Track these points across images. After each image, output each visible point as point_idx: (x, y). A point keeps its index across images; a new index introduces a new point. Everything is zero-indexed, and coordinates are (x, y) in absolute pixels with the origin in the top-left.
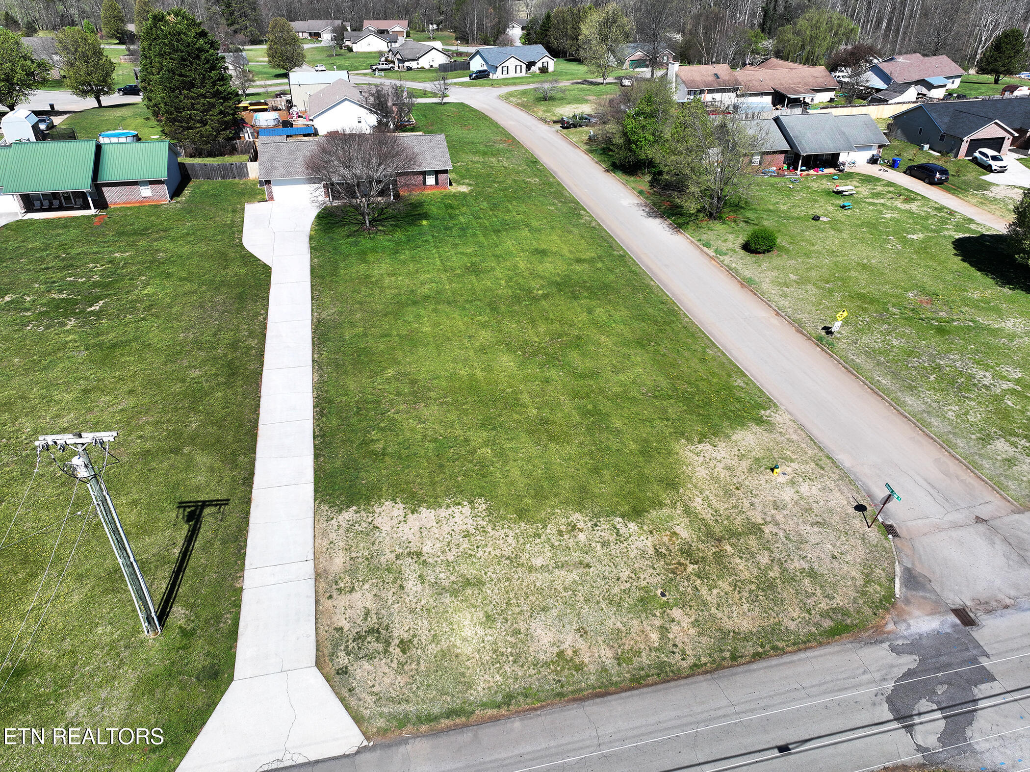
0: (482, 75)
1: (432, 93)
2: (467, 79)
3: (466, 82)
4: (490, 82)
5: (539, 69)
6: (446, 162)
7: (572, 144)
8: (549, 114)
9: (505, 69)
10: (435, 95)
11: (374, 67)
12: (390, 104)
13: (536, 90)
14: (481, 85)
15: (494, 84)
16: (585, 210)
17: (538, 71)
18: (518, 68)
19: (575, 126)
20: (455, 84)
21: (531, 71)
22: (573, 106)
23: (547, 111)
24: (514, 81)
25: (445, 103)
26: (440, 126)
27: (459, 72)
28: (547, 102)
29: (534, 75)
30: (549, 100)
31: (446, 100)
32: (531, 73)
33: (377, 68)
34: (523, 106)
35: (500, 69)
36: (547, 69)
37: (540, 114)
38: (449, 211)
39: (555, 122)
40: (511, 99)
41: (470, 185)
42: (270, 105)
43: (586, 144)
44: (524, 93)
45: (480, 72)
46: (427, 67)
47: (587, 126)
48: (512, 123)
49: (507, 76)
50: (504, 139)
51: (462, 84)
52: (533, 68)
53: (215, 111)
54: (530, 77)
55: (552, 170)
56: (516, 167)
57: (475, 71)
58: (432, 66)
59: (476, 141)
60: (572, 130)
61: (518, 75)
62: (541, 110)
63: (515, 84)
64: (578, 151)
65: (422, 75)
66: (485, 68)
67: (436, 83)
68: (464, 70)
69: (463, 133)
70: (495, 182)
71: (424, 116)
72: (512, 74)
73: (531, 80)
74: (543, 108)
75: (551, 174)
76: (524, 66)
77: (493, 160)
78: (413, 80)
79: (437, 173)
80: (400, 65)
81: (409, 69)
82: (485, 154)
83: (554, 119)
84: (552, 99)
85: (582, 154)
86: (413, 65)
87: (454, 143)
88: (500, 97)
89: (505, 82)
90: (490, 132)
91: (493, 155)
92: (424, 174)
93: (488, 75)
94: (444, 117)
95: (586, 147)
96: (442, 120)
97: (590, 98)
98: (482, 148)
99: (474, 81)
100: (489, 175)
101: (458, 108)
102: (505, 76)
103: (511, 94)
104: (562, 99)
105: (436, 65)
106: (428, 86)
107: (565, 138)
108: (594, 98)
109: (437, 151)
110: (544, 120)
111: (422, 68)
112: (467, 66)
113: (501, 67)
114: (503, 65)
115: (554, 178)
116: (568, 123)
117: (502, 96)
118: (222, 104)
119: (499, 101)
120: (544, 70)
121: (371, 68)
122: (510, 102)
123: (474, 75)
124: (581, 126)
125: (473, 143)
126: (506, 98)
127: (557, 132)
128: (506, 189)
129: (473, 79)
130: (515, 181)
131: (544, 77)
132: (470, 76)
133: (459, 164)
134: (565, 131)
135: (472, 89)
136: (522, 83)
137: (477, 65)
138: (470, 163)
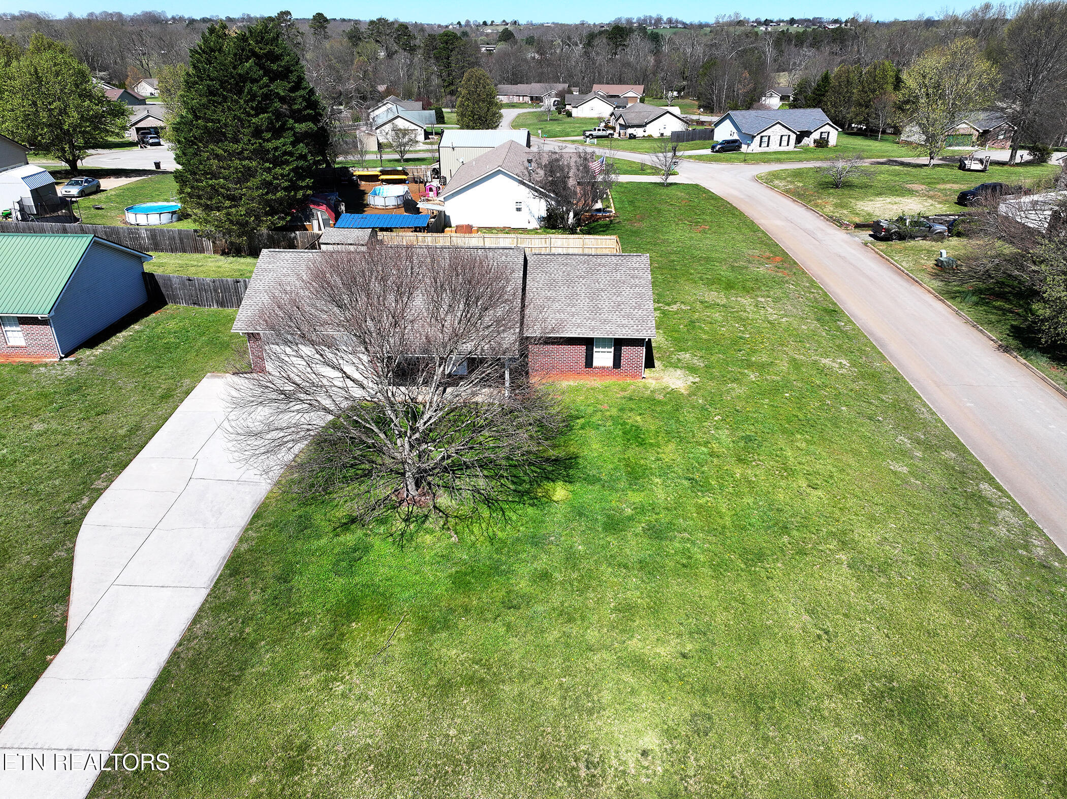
0: (731, 146)
1: (652, 168)
2: (708, 152)
3: (706, 156)
4: (742, 157)
5: (815, 141)
6: (643, 320)
7: (900, 271)
8: (845, 212)
9: (765, 139)
10: (655, 171)
11: (588, 133)
12: (571, 182)
13: (818, 170)
14: (728, 161)
15: (747, 159)
16: (991, 480)
17: (812, 145)
18: (785, 139)
19: (902, 237)
20: (690, 157)
21: (802, 144)
22: (888, 200)
23: (842, 206)
24: (778, 157)
25: (671, 184)
26: (654, 223)
27: (698, 142)
28: (839, 191)
29: (806, 150)
30: (842, 187)
31: (671, 179)
32: (802, 147)
33: (591, 135)
34: (798, 196)
35: (758, 139)
36: (827, 142)
37: (829, 209)
38: (630, 454)
39: (858, 226)
40: (776, 182)
41: (692, 369)
42: (411, 175)
43: (935, 276)
44: (798, 174)
45: (728, 142)
46: (656, 135)
47: (924, 238)
48: (779, 223)
49: (767, 149)
50: (767, 254)
51: (700, 158)
52: (806, 141)
53: (253, 182)
54: (800, 152)
55: (872, 334)
56: (795, 324)
57: (720, 141)
58: (662, 134)
59: (714, 255)
60: (897, 244)
61: (784, 148)
62: (829, 203)
63: (779, 161)
64: (916, 289)
65: (647, 145)
66: (736, 137)
67: (660, 155)
68: (705, 139)
69: (691, 238)
70: (750, 365)
71: (631, 202)
72: (774, 146)
73: (804, 156)
74: (833, 200)
75: (874, 347)
76: (793, 137)
77: (746, 301)
78: (633, 150)
79: (619, 344)
80: (621, 131)
81: (632, 137)
82: (729, 286)
83: (857, 220)
84: (848, 185)
85: (930, 298)
86: (639, 132)
87: (673, 257)
88: (758, 179)
89: (764, 158)
90: (740, 238)
91: (747, 290)
92: (589, 343)
93: (740, 147)
94: (664, 207)
95: (937, 284)
96: (659, 212)
97: (915, 187)
98: (724, 272)
99: (718, 154)
100: (736, 342)
101: (689, 194)
102: (764, 149)
103: (775, 175)
104: (865, 186)
105: (668, 133)
106: (648, 159)
107: (886, 258)
108: (923, 187)
109: (627, 291)
110: (838, 222)
111: (650, 136)
112: (710, 134)
113: (759, 136)
114: (762, 134)
115: (883, 359)
116: (887, 230)
117: (761, 178)
118: (269, 170)
119: (756, 185)
120: (822, 143)
121: (584, 135)
122: (773, 188)
123: (719, 146)
124: (913, 237)
125: (708, 259)
126: (768, 180)
127: (866, 244)
128: (775, 390)
129: (717, 152)
130: (796, 364)
131: (821, 153)
132: (713, 148)
133: (675, 307)
134: (882, 245)
135: (715, 166)
136: (790, 160)
137: (724, 132)
138: (698, 306)
